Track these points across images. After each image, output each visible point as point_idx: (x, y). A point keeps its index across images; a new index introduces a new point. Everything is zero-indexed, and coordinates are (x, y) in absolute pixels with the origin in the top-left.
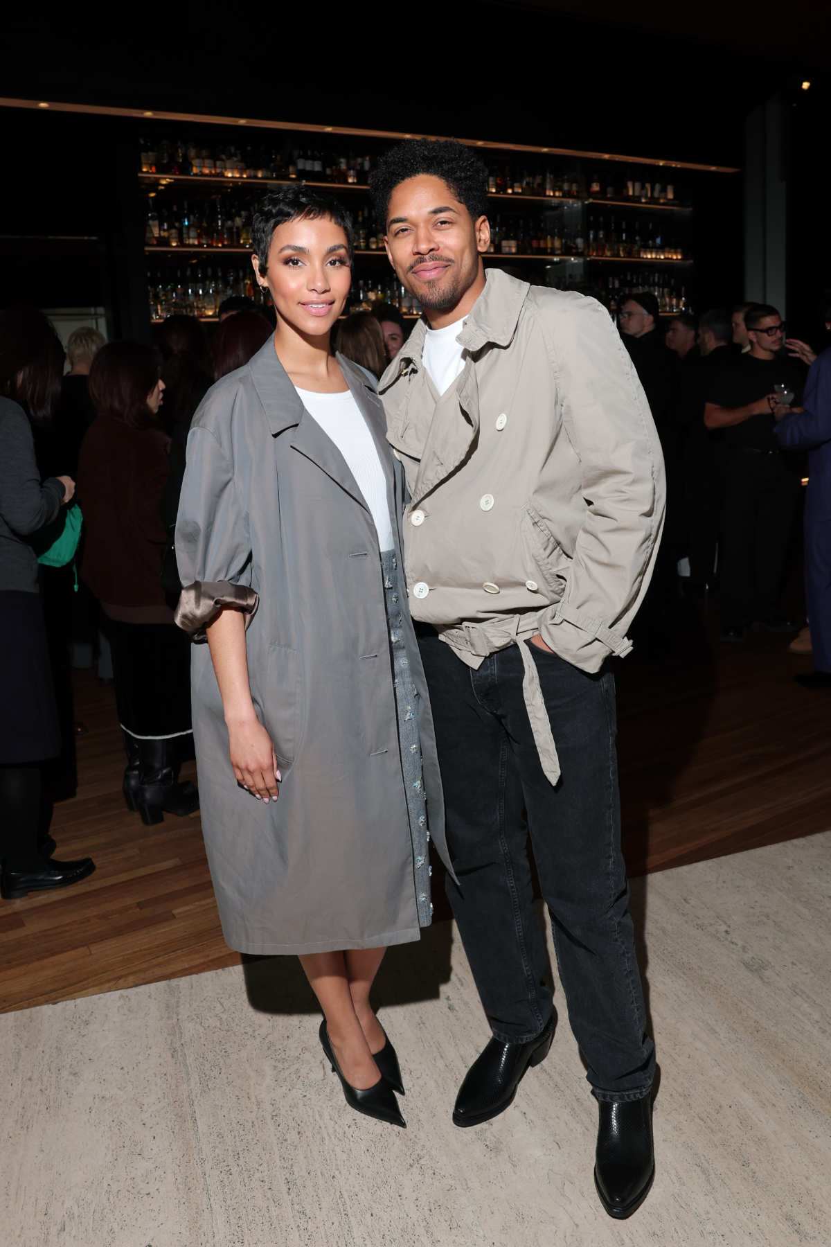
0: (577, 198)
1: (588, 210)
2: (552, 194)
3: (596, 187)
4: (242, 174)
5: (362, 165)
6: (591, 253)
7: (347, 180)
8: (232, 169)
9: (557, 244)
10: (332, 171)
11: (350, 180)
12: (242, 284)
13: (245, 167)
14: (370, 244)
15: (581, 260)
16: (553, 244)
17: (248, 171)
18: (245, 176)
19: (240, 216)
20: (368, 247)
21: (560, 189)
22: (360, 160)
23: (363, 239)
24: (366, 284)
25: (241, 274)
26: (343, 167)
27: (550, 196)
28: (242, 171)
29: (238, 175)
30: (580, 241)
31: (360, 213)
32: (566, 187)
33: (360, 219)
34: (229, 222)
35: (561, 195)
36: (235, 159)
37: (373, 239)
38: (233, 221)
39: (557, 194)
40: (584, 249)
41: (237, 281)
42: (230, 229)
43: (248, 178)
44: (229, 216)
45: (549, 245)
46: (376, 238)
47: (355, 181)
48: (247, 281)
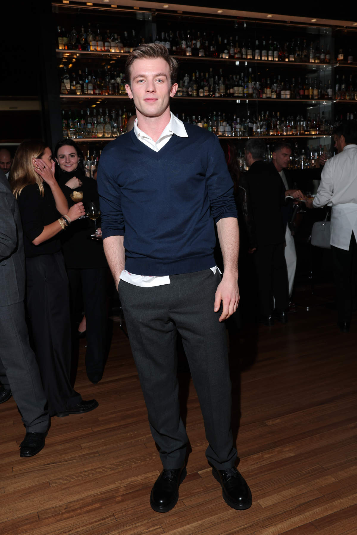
0: (328, 63)
1: (336, 71)
2: (313, 61)
3: (341, 57)
4: (120, 50)
5: (195, 44)
6: (336, 98)
7: (186, 54)
8: (115, 47)
9: (316, 92)
10: (177, 48)
11: (188, 54)
12: (120, 118)
13: (122, 46)
14: (200, 93)
15: (330, 103)
16: (313, 92)
17: (125, 49)
18: (122, 52)
19: (119, 77)
20: (198, 95)
21: (319, 58)
22: (194, 42)
23: (195, 90)
24: (197, 118)
25: (120, 112)
26: (184, 46)
27: (312, 63)
28: (121, 48)
29: (118, 51)
30: (330, 91)
31: (194, 74)
32: (322, 56)
33: (194, 78)
34: (113, 81)
35: (319, 62)
36: (117, 41)
37: (201, 90)
38: (115, 80)
39: (317, 61)
40: (332, 95)
41: (117, 115)
42: (113, 84)
43: (124, 52)
44: (113, 77)
45: (311, 93)
46: (203, 89)
47: (191, 54)
48: (124, 116)
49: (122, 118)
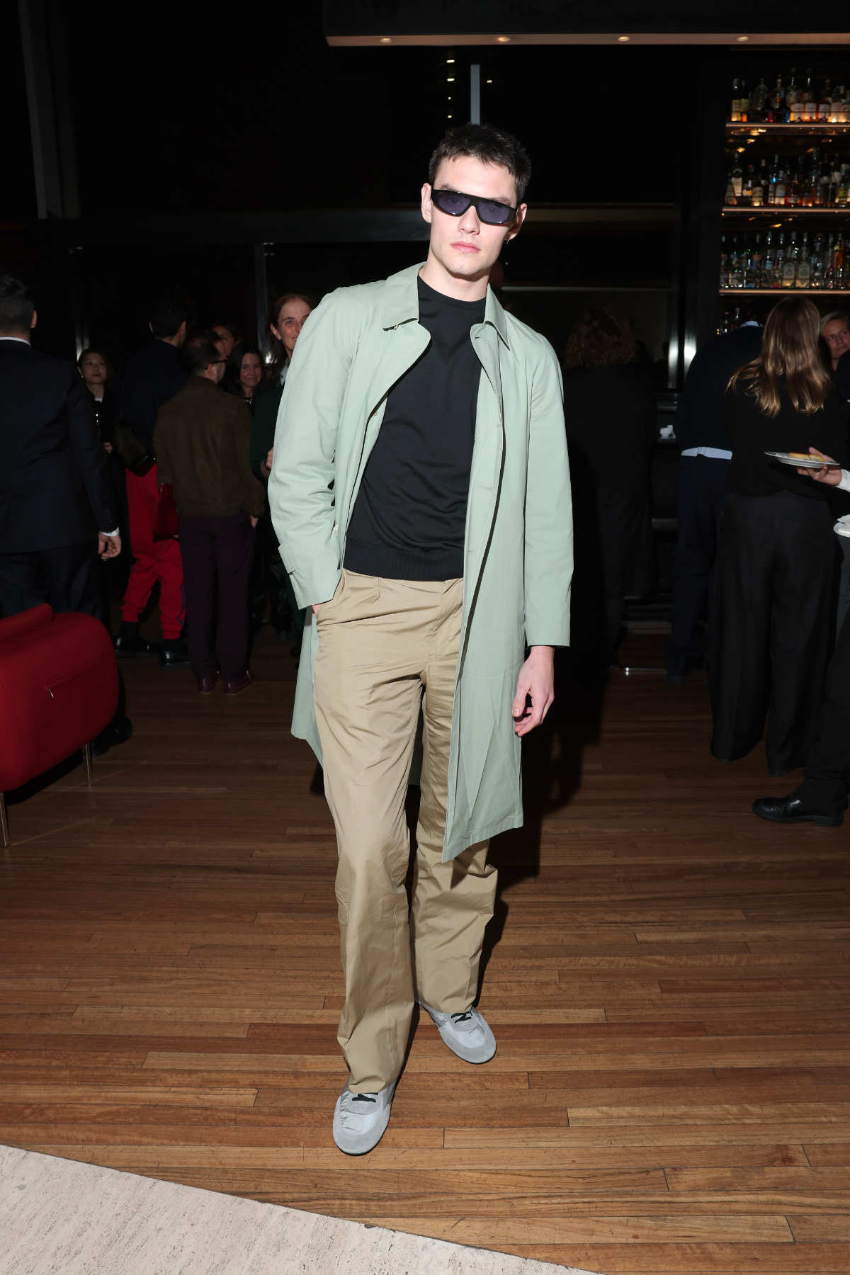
8: (839, 112)
12: (830, 250)
19: (839, 170)
25: (831, 240)
29: (844, 120)
34: (825, 178)
36: (843, 101)
41: (825, 247)
42: (825, 186)
44: (827, 171)
48: (837, 248)
49: (834, 252)
